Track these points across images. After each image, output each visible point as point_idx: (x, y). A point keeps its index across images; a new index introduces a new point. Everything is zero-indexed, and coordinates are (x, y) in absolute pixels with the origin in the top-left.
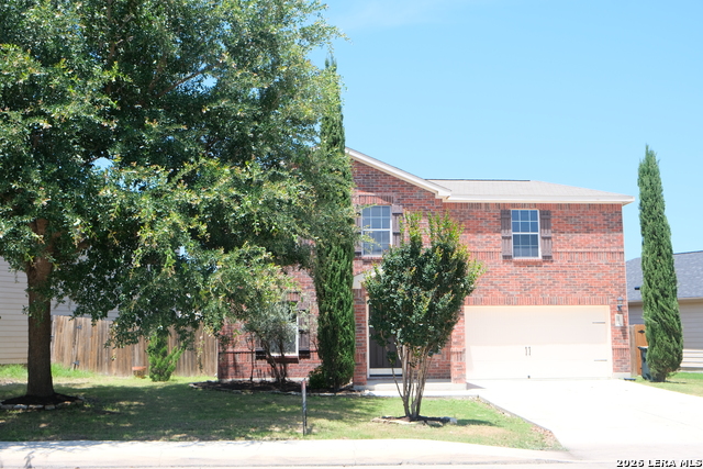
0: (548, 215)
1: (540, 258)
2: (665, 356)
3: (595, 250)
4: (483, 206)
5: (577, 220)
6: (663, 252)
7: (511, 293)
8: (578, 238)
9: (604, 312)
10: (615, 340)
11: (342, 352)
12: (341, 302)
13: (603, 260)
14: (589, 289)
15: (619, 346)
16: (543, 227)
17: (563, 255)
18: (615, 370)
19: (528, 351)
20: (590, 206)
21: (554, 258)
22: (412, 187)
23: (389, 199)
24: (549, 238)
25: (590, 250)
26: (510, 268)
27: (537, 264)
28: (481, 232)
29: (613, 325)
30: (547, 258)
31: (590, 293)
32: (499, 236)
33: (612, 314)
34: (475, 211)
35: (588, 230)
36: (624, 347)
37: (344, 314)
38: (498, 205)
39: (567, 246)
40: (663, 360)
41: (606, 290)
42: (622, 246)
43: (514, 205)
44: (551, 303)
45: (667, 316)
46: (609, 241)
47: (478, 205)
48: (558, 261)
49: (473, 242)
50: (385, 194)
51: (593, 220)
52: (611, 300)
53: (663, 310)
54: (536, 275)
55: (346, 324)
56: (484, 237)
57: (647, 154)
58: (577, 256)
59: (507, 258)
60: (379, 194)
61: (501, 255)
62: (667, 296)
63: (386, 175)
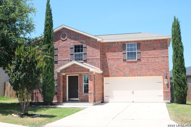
0: (140, 44)
1: (137, 60)
2: (179, 94)
3: (157, 56)
4: (116, 43)
5: (150, 46)
6: (178, 56)
7: (126, 72)
8: (150, 52)
9: (160, 78)
10: (164, 88)
11: (48, 93)
12: (48, 77)
13: (160, 60)
14: (154, 70)
15: (166, 91)
16: (138, 49)
17: (145, 58)
18: (164, 100)
19: (133, 93)
20: (156, 40)
21: (141, 60)
22: (90, 38)
23: (82, 43)
24: (139, 53)
25: (155, 56)
26: (125, 64)
27: (135, 62)
28: (116, 52)
29: (164, 83)
30: (139, 60)
31: (155, 72)
32: (122, 53)
33: (163, 79)
34: (113, 45)
35: (154, 49)
36: (168, 91)
37: (49, 81)
38: (122, 42)
39: (146, 55)
40: (178, 96)
41: (161, 70)
42: (168, 54)
43: (127, 42)
44: (140, 76)
45: (179, 80)
46: (162, 53)
47: (115, 43)
48: (143, 61)
49: (113, 55)
50: (81, 41)
51: (156, 45)
52: (163, 74)
53: (178, 77)
54: (135, 66)
55: (49, 84)
56: (117, 53)
57: (175, 19)
58: (150, 58)
59: (124, 60)
60: (79, 41)
61: (122, 59)
62: (180, 72)
63: (81, 35)
